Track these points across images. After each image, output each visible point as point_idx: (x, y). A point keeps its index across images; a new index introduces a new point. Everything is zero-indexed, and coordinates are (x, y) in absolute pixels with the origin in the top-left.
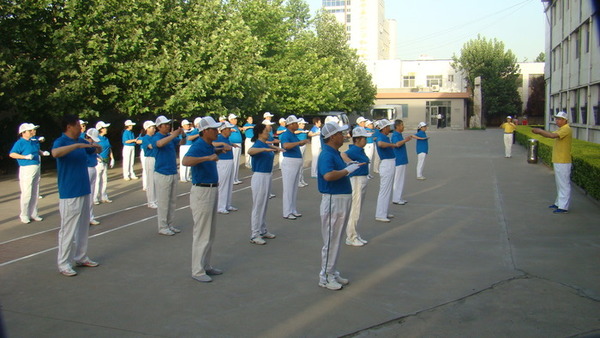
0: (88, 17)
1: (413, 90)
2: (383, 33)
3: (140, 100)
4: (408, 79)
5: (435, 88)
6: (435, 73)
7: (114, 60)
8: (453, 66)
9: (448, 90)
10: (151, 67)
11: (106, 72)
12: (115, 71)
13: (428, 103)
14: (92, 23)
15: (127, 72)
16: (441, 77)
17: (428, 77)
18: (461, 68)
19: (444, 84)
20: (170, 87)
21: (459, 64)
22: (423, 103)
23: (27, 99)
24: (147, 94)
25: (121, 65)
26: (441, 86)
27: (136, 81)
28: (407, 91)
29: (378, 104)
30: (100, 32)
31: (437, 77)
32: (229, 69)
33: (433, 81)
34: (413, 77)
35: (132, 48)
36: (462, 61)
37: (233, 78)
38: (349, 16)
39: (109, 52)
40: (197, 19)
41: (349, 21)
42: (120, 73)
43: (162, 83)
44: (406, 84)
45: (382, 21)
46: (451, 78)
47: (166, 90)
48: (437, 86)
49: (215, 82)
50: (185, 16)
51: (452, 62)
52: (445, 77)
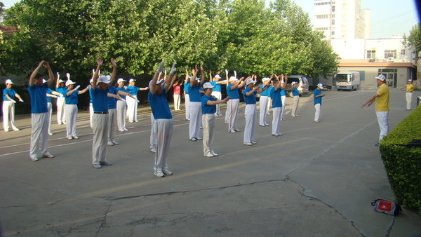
0: (106, 14)
1: (370, 61)
2: (360, 20)
3: (138, 67)
4: (371, 53)
5: (390, 59)
6: (391, 48)
7: (121, 41)
8: (403, 43)
9: (400, 61)
10: (144, 45)
11: (116, 48)
12: (122, 47)
13: (380, 70)
14: (109, 18)
15: (129, 48)
16: (395, 51)
17: (386, 51)
18: (409, 45)
19: (398, 57)
20: (156, 58)
21: (408, 42)
22: (376, 70)
23: (70, 65)
24: (142, 62)
25: (125, 44)
26: (395, 58)
27: (134, 54)
28: (366, 61)
29: (341, 71)
30: (111, 24)
31: (392, 51)
32: (193, 47)
33: (389, 54)
34: (374, 52)
35: (133, 33)
36: (410, 39)
37: (195, 52)
38: (333, 7)
39: (118, 36)
40: (180, 14)
41: (333, 10)
42: (125, 49)
43: (151, 55)
44: (369, 56)
45: (359, 10)
46: (403, 52)
47: (154, 60)
48: (392, 58)
49: (185, 54)
50: (172, 12)
51: (403, 40)
52: (399, 52)
